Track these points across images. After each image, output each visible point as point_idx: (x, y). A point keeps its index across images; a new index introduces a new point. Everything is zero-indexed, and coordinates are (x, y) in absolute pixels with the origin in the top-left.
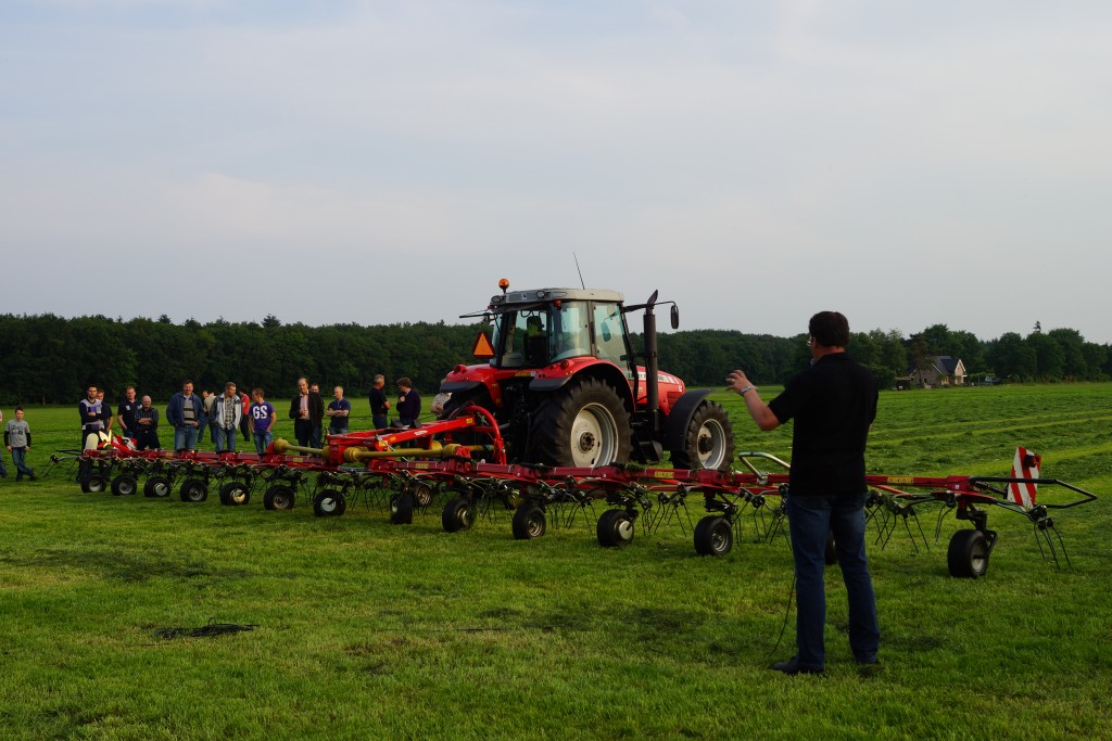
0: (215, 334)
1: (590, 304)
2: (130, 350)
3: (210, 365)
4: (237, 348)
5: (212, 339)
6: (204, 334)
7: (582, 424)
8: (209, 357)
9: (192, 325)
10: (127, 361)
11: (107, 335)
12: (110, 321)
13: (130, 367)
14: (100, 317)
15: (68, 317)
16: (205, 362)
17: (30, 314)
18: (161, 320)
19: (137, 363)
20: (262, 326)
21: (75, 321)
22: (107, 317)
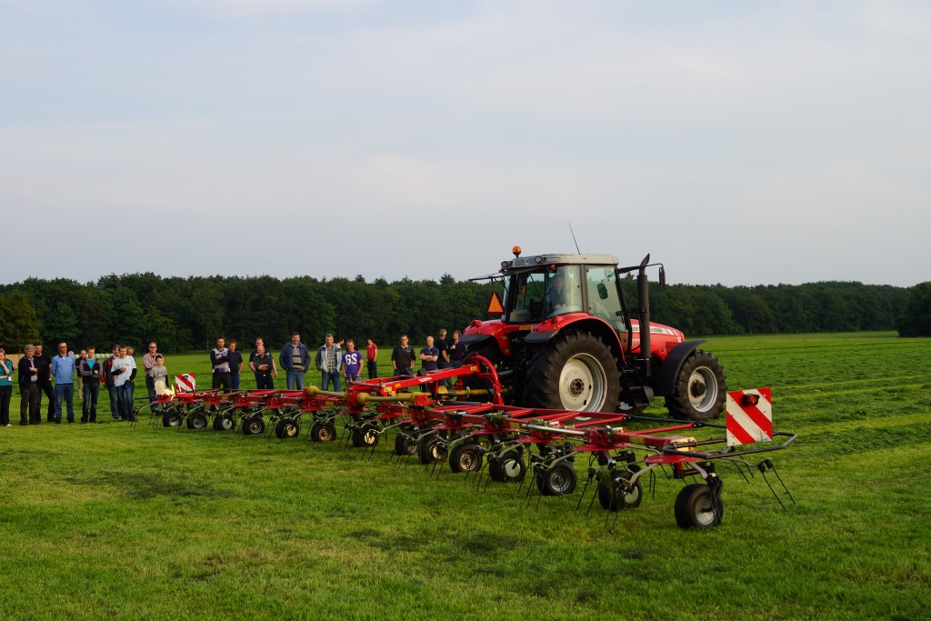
0: (399, 291)
1: (584, 268)
2: (330, 305)
3: (395, 316)
4: (417, 302)
5: (396, 295)
6: (390, 290)
7: (571, 371)
8: (394, 310)
9: (381, 284)
10: (328, 314)
11: (312, 292)
12: (315, 281)
13: (330, 318)
14: (307, 278)
15: (281, 278)
16: (390, 314)
17: (251, 276)
18: (357, 279)
19: (336, 316)
20: (439, 283)
21: (287, 281)
22: (313, 277)
